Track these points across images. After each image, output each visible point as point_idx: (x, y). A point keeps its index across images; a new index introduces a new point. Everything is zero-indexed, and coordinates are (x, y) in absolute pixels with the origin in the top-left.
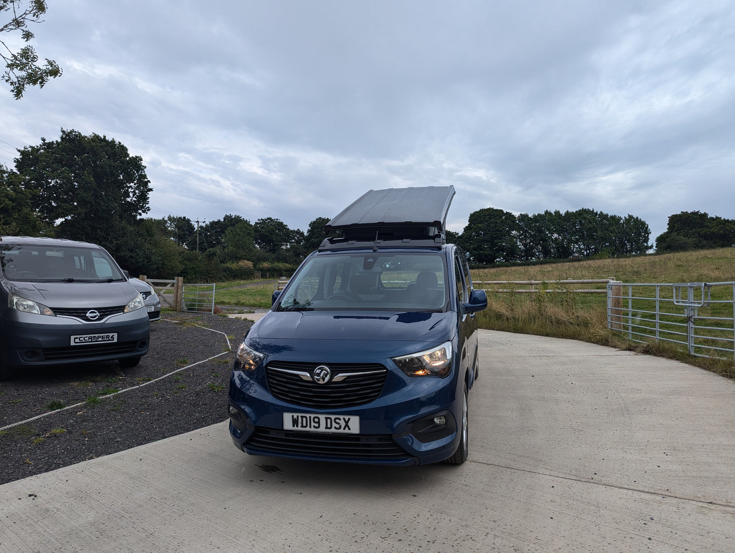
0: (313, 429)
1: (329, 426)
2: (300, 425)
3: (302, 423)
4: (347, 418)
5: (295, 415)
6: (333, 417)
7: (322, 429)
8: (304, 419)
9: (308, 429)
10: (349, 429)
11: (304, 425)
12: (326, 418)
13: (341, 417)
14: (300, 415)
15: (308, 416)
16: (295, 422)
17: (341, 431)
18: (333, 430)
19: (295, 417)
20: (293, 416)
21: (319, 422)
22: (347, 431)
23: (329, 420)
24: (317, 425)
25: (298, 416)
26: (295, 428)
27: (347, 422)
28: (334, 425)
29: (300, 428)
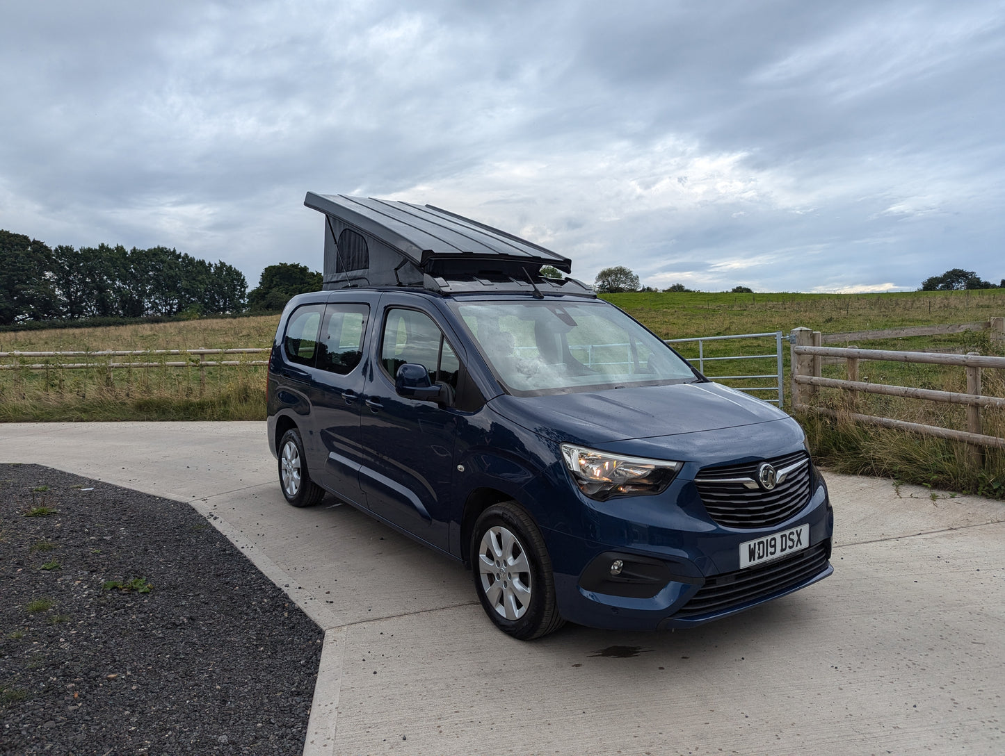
0: (770, 557)
1: (784, 547)
2: (757, 556)
3: (759, 554)
4: (798, 529)
5: (752, 543)
6: (787, 533)
7: (779, 554)
8: (761, 545)
9: (765, 559)
10: (801, 544)
11: (761, 554)
12: (782, 537)
13: (794, 530)
14: (757, 541)
15: (764, 539)
16: (752, 554)
17: (795, 549)
18: (788, 551)
19: (752, 546)
20: (750, 545)
21: (774, 546)
22: (799, 547)
23: (784, 538)
24: (773, 550)
25: (755, 544)
26: (753, 563)
27: (799, 535)
28: (790, 543)
29: (757, 561)
